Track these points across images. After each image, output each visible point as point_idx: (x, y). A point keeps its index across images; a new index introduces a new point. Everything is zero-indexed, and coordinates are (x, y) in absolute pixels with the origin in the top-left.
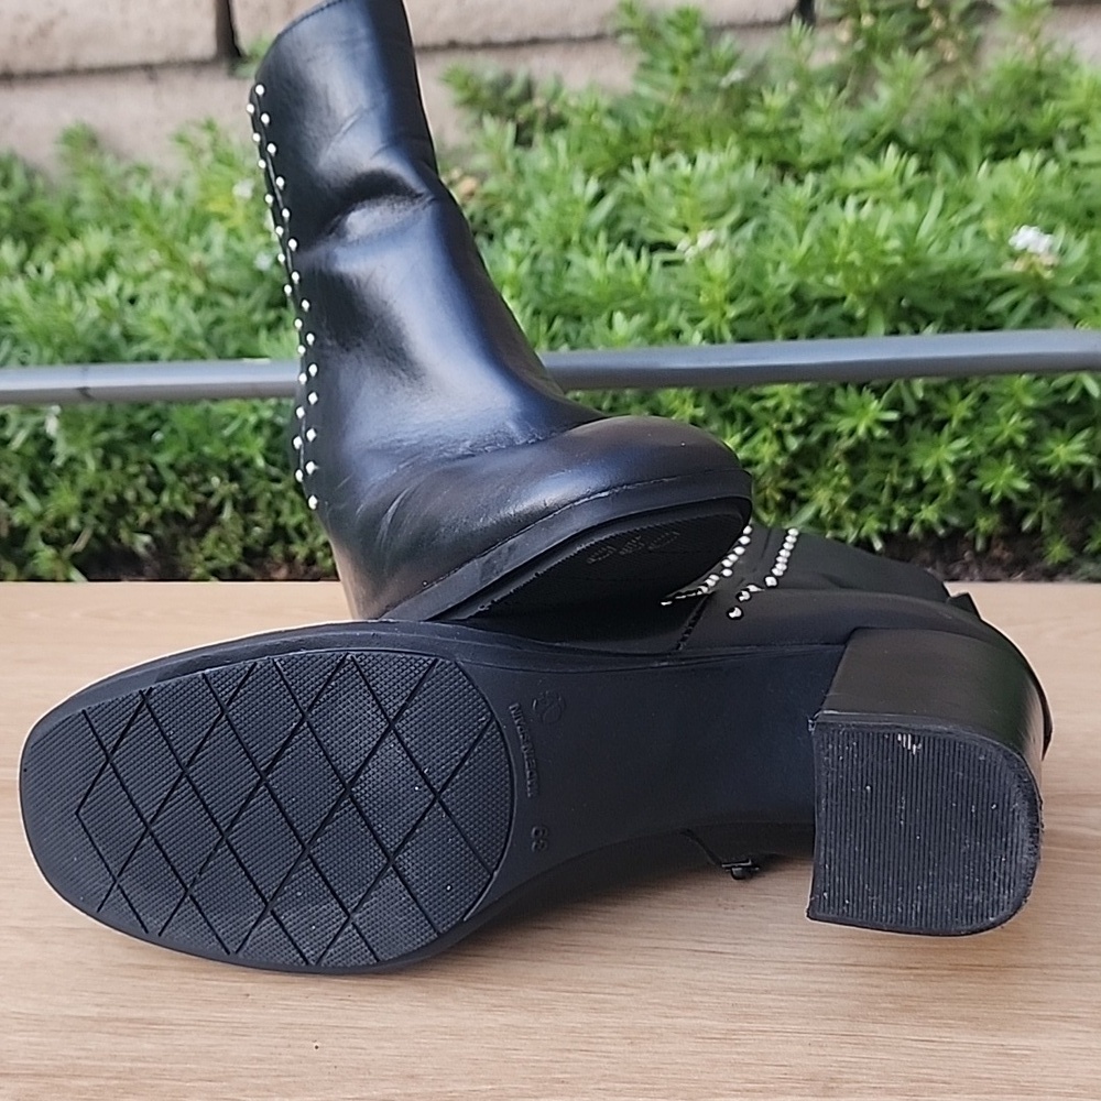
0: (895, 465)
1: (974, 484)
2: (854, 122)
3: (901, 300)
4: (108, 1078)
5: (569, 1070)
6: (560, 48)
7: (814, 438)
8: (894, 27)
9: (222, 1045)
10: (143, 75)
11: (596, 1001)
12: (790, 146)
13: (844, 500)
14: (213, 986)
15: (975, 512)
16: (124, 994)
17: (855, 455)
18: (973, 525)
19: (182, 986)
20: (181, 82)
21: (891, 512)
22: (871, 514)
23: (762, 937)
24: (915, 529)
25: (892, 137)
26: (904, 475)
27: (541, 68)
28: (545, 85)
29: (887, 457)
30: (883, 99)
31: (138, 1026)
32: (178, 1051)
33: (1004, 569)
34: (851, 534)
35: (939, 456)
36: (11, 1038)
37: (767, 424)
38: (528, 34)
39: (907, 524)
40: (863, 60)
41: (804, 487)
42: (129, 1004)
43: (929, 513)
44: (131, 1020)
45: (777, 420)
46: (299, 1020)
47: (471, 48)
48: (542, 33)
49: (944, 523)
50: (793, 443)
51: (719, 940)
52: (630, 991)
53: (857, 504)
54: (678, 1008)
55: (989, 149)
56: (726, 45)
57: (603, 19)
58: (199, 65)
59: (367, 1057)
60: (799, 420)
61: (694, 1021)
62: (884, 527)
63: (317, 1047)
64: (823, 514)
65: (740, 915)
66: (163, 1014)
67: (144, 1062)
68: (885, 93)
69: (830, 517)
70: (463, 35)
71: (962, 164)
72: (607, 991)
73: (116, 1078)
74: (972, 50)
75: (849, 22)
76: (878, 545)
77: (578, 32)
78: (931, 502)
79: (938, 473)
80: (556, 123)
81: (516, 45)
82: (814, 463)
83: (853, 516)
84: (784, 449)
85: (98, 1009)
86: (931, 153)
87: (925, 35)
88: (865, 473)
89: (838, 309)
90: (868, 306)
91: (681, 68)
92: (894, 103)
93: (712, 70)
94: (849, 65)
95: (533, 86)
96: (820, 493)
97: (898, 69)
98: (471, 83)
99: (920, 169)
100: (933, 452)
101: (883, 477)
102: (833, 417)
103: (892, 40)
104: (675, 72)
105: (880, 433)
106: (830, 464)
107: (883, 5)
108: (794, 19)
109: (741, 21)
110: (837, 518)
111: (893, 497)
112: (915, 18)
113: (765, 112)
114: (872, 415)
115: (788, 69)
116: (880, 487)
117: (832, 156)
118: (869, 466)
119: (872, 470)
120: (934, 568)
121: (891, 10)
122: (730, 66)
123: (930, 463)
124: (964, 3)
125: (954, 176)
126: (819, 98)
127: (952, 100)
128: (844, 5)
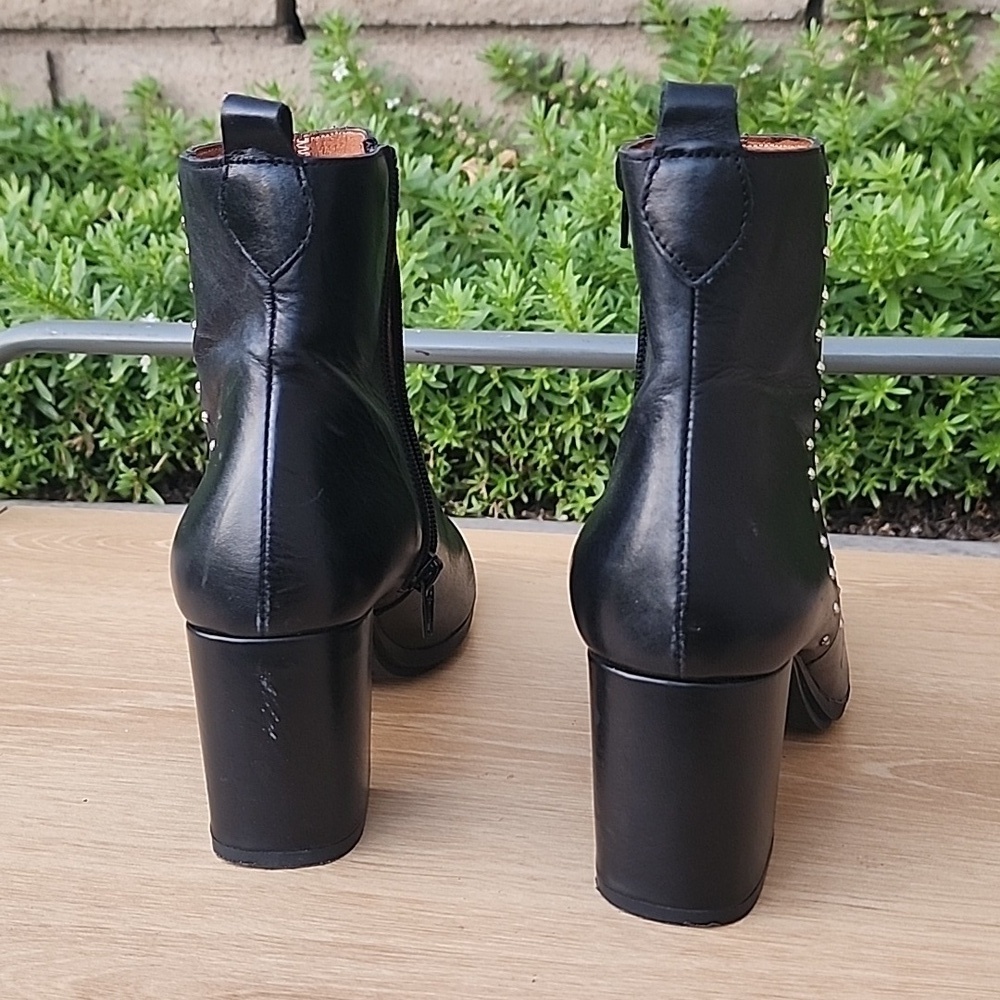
0: (898, 433)
1: (970, 454)
2: (865, 119)
3: (917, 288)
6: (589, 33)
8: (896, 32)
9: (452, 975)
10: (209, 37)
11: (776, 950)
13: (851, 462)
14: (429, 917)
15: (965, 478)
16: (351, 921)
17: (860, 423)
18: (963, 488)
19: (403, 916)
20: (244, 44)
21: (891, 474)
22: (873, 475)
23: (907, 895)
24: (910, 489)
25: (895, 135)
26: (904, 442)
27: (572, 50)
28: (573, 68)
30: (889, 99)
31: (373, 952)
32: (415, 978)
33: (986, 529)
34: (851, 490)
35: (941, 430)
36: (262, 959)
38: (562, 20)
39: (903, 485)
40: (866, 58)
42: (358, 931)
43: (925, 477)
44: (364, 947)
46: (516, 954)
47: (509, 28)
48: (575, 20)
49: (936, 485)
51: (869, 896)
52: (805, 941)
53: (861, 464)
54: (851, 960)
55: (981, 150)
56: (743, 39)
57: (633, 9)
58: (260, 30)
59: (586, 993)
61: (867, 973)
62: (884, 487)
63: (534, 981)
64: (829, 473)
65: (882, 873)
66: (391, 941)
67: (389, 988)
68: (891, 95)
69: (836, 477)
70: (502, 17)
71: (956, 162)
72: (782, 940)
74: (963, 56)
75: (856, 25)
76: (877, 503)
77: (607, 21)
78: (927, 468)
79: (940, 442)
80: (585, 103)
81: (549, 28)
82: (827, 427)
83: (857, 475)
85: (332, 935)
86: (928, 151)
87: (925, 40)
88: (872, 437)
89: (854, 292)
90: (888, 292)
91: (708, 61)
92: (901, 104)
93: (733, 63)
94: (853, 63)
95: (565, 68)
96: (831, 455)
97: (908, 73)
98: (510, 62)
99: (926, 165)
100: (937, 425)
101: (887, 443)
102: (851, 390)
103: (894, 42)
104: (702, 63)
105: (893, 406)
106: (840, 429)
107: (887, 12)
108: (813, 22)
109: (757, 18)
110: (841, 476)
111: (894, 460)
112: (916, 24)
113: (782, 105)
114: (887, 391)
115: (799, 63)
116: (883, 452)
117: (842, 148)
118: (874, 433)
119: (878, 437)
120: (922, 526)
121: (894, 17)
122: (747, 59)
123: (933, 435)
124: (962, 13)
125: (950, 172)
126: (836, 96)
127: (948, 102)
128: (852, 9)
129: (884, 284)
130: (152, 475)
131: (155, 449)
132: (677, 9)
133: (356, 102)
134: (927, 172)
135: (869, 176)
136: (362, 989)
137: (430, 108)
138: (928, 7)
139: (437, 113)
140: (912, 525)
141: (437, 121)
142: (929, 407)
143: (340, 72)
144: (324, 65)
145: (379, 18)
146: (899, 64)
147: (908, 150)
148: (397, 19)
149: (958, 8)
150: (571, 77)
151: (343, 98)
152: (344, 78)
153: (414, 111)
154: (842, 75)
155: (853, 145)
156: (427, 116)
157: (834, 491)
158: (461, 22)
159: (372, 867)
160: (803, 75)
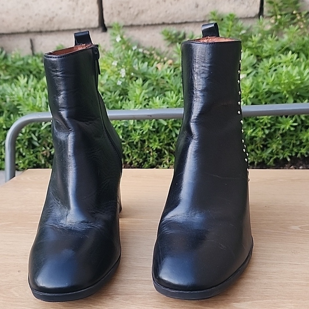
0: (294, 138)
2: (278, 45)
3: (297, 93)
4: (146, 295)
6: (193, 25)
7: (272, 130)
8: (287, 19)
11: (269, 276)
12: (259, 51)
13: (280, 147)
16: (141, 274)
17: (283, 135)
21: (292, 150)
22: (287, 151)
23: (307, 260)
24: (299, 155)
25: (288, 49)
26: (296, 140)
27: (188, 30)
28: (189, 35)
29: (292, 135)
30: (285, 38)
31: (148, 282)
34: (281, 157)
35: (307, 136)
37: (260, 126)
38: (184, 21)
40: (278, 27)
41: (268, 143)
42: (143, 276)
43: (303, 151)
44: (146, 280)
45: (262, 125)
47: (168, 24)
48: (188, 20)
49: (307, 153)
50: (267, 132)
51: (296, 261)
52: (277, 274)
53: (283, 148)
54: (291, 278)
56: (240, 23)
57: (206, 16)
58: (94, 29)
60: (269, 125)
61: (297, 281)
62: (291, 155)
64: (274, 151)
65: (299, 255)
69: (276, 152)
70: (166, 21)
71: (307, 56)
72: (271, 274)
73: (148, 295)
74: (307, 25)
75: (274, 17)
76: (289, 160)
77: (198, 20)
78: (304, 148)
79: (307, 139)
81: (181, 23)
82: (272, 137)
83: (282, 151)
84: (264, 133)
86: (299, 53)
87: (295, 21)
88: (286, 140)
89: (278, 96)
90: (289, 94)
91: (230, 30)
92: (289, 39)
93: (237, 30)
94: (273, 29)
95: (186, 35)
96: (274, 145)
97: (291, 30)
98: (169, 34)
99: (298, 58)
100: (306, 134)
101: (291, 141)
102: (279, 125)
103: (286, 22)
104: (228, 31)
105: (292, 129)
106: (276, 137)
107: (283, 13)
108: (261, 17)
109: (243, 17)
110: (277, 152)
111: (293, 146)
112: (292, 16)
113: (253, 42)
114: (290, 124)
115: (257, 29)
116: (290, 144)
117: (272, 54)
118: (287, 138)
119: (288, 139)
120: (303, 166)
121: (285, 14)
122: (241, 29)
123: (305, 137)
124: (306, 12)
125: (305, 59)
126: (269, 38)
127: (303, 39)
128: (272, 13)
129: (288, 92)
132: (219, 16)
133: (124, 48)
134: (298, 59)
135: (281, 61)
136: (146, 291)
137: (146, 49)
138: (296, 10)
139: (148, 50)
140: (300, 166)
141: (148, 53)
142: (303, 129)
143: (118, 39)
144: (113, 38)
145: (130, 23)
146: (288, 28)
147: (293, 53)
148: (135, 23)
149: (305, 11)
150: (188, 37)
151: (119, 47)
152: (120, 41)
153: (141, 50)
154: (271, 32)
155: (275, 52)
156: (145, 52)
157: (275, 157)
158: (154, 23)
159: (146, 260)
160: (259, 33)
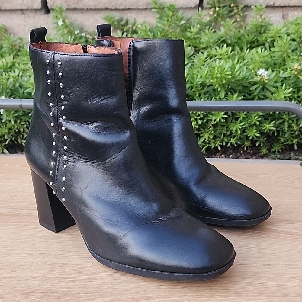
0: (225, 128)
1: (245, 134)
2: (215, 37)
3: (229, 86)
4: (61, 293)
5: (176, 291)
6: (135, 11)
7: (205, 121)
8: (224, 11)
9: (88, 284)
10: (20, 12)
12: (197, 42)
13: (212, 137)
14: (82, 269)
15: (244, 141)
16: (59, 271)
17: (214, 125)
18: (244, 144)
19: (74, 269)
20: (32, 15)
21: (223, 140)
22: (218, 141)
24: (229, 144)
25: (224, 42)
26: (227, 131)
27: (130, 16)
28: (131, 21)
29: (223, 126)
30: (222, 31)
31: (65, 279)
32: (77, 286)
33: (251, 155)
34: (213, 146)
35: (236, 127)
36: (33, 282)
37: (194, 117)
38: (127, 7)
39: (227, 143)
40: (216, 19)
41: (201, 133)
42: (61, 274)
43: (233, 141)
44: (63, 278)
45: (196, 116)
46: (106, 278)
47: (112, 10)
48: (131, 7)
49: (236, 143)
50: (200, 122)
53: (215, 138)
55: (249, 46)
56: (180, 13)
57: (148, 4)
58: (36, 10)
59: (125, 287)
60: (202, 116)
62: (221, 144)
63: (111, 285)
64: (206, 140)
66: (71, 276)
67: (69, 289)
68: (223, 29)
70: (109, 7)
71: (241, 49)
73: (63, 293)
74: (244, 18)
75: (213, 9)
76: (219, 149)
77: (140, 8)
78: (233, 138)
79: (236, 130)
80: (135, 32)
81: (124, 10)
82: (205, 127)
83: (214, 141)
84: (197, 123)
85: (53, 275)
86: (234, 46)
87: (232, 14)
88: (218, 130)
89: (212, 88)
90: (221, 88)
91: (170, 20)
92: (225, 32)
93: (177, 20)
94: (212, 20)
95: (129, 22)
96: (206, 135)
97: (227, 24)
98: (112, 20)
99: (232, 50)
100: (235, 126)
101: (222, 131)
102: (211, 116)
103: (224, 14)
104: (168, 21)
105: (222, 121)
106: (209, 128)
107: (222, 5)
108: (200, 8)
109: (184, 7)
110: (209, 141)
111: (224, 136)
112: (230, 9)
113: (192, 33)
114: (221, 116)
115: (197, 21)
116: (221, 134)
117: (209, 45)
118: (218, 128)
119: (219, 129)
120: (233, 155)
121: (224, 7)
122: (182, 19)
123: (234, 129)
124: (243, 6)
125: (240, 52)
126: (207, 30)
127: (239, 32)
128: (211, 4)
129: (220, 85)
130: (5, 145)
131: (6, 137)
132: (161, 4)
133: (66, 32)
134: (233, 52)
135: (216, 54)
136: (61, 289)
137: (89, 34)
138: (233, 4)
139: (91, 35)
140: (230, 155)
141: (91, 37)
142: (234, 121)
143: (60, 23)
144: (56, 21)
145: (73, 6)
146: (225, 21)
147: (227, 46)
148: (78, 7)
149: (242, 4)
150: (131, 24)
151: (61, 31)
152: (62, 25)
153: (83, 34)
154: (209, 24)
155: (212, 44)
156: (88, 36)
157: (207, 145)
158: (97, 8)
159: (66, 256)
160: (198, 24)
